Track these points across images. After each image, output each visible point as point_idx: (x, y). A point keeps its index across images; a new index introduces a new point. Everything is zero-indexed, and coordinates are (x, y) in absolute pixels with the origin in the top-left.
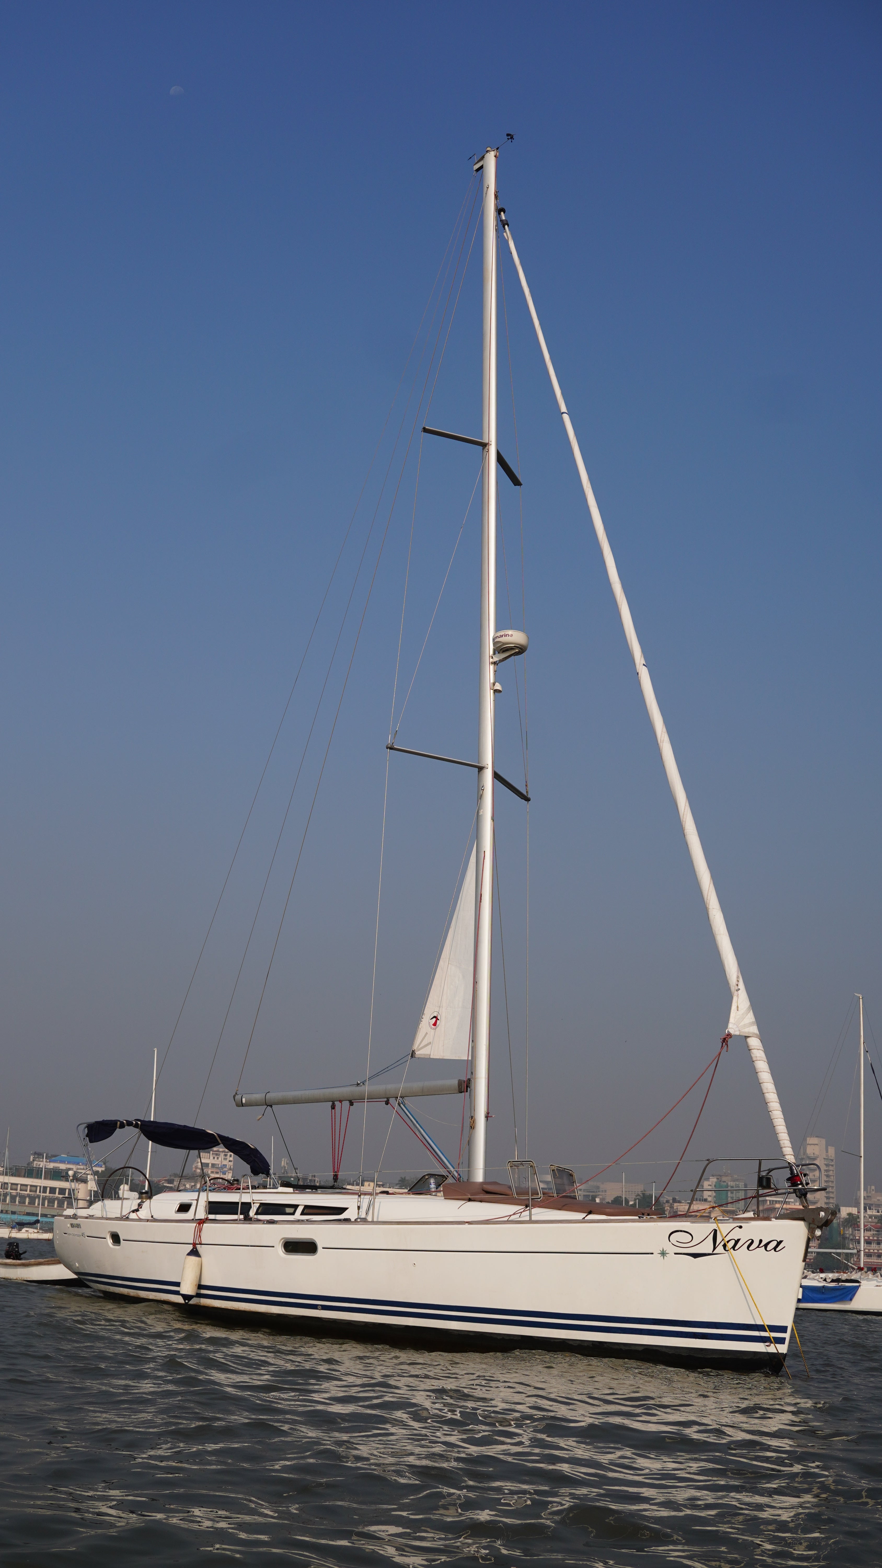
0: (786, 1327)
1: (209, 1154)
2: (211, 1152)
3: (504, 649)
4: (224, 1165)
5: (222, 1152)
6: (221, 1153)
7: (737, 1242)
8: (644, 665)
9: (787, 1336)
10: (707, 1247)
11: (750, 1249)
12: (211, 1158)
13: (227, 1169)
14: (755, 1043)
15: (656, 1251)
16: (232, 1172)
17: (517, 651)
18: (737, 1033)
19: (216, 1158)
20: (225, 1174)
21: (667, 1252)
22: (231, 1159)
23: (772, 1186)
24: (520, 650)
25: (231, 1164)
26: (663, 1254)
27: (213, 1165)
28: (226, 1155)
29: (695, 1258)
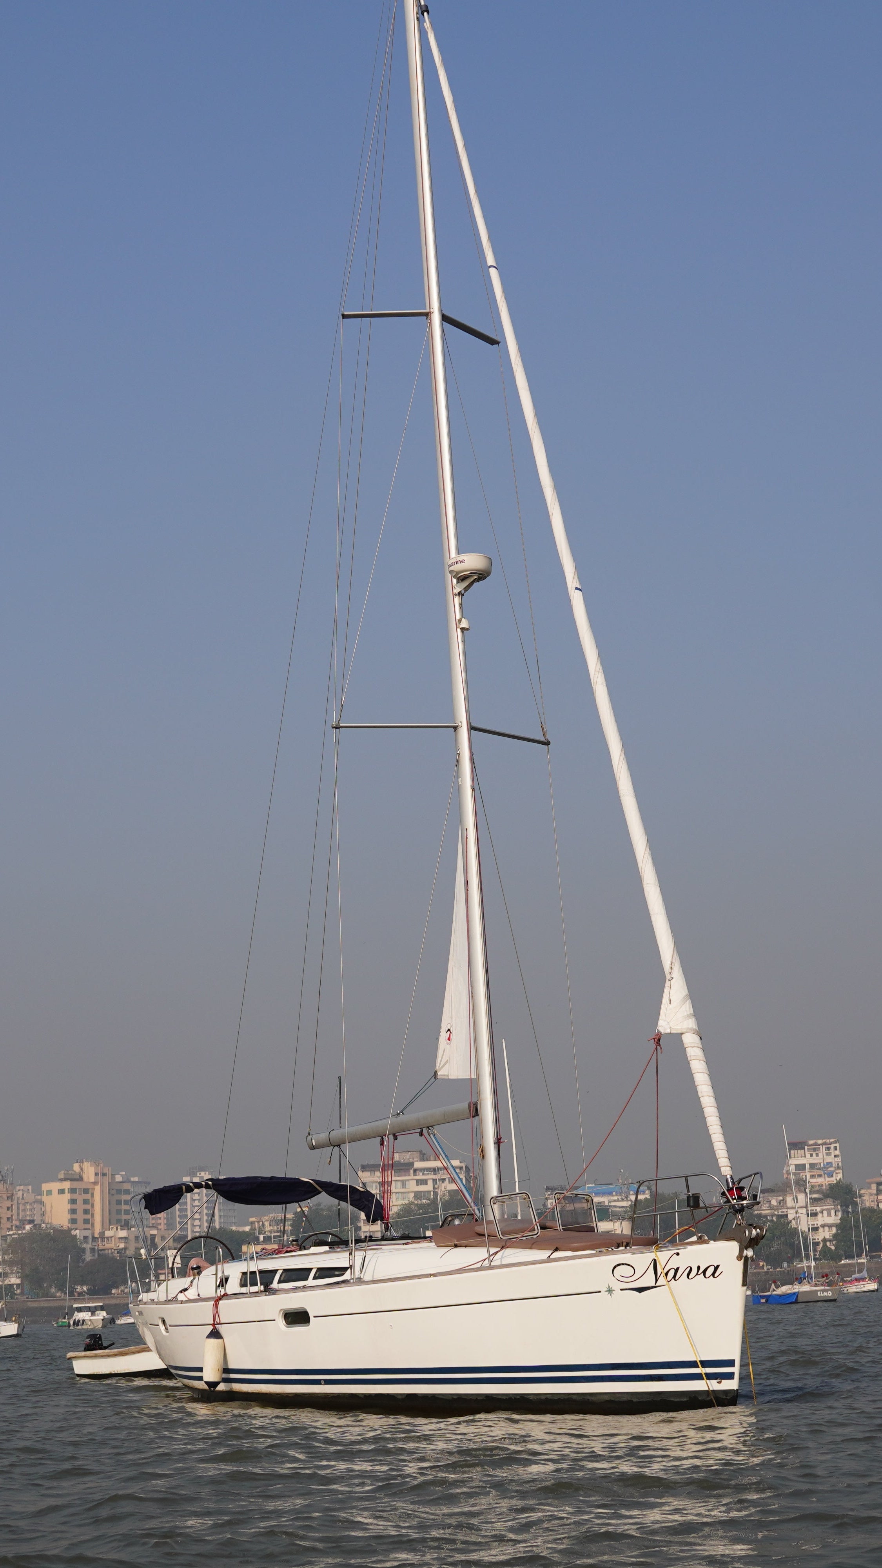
0: (734, 1361)
1: (803, 1151)
2: (806, 1147)
3: (461, 578)
4: (828, 1163)
5: (822, 1144)
6: (821, 1146)
7: (677, 1270)
8: (577, 589)
9: (736, 1370)
10: (649, 1280)
11: (690, 1277)
12: (808, 1155)
13: (833, 1169)
14: (691, 1042)
15: (604, 1289)
16: (841, 1171)
17: (475, 577)
18: (668, 1031)
19: (814, 1155)
20: (832, 1176)
21: (613, 1289)
22: (837, 1152)
23: (701, 1205)
24: (482, 576)
25: (839, 1159)
26: (610, 1291)
27: (812, 1166)
28: (828, 1149)
29: (640, 1293)
